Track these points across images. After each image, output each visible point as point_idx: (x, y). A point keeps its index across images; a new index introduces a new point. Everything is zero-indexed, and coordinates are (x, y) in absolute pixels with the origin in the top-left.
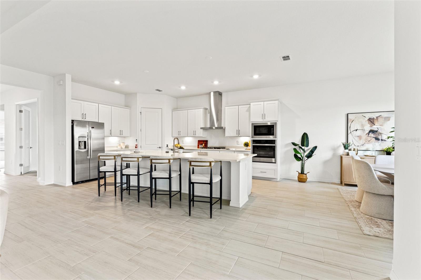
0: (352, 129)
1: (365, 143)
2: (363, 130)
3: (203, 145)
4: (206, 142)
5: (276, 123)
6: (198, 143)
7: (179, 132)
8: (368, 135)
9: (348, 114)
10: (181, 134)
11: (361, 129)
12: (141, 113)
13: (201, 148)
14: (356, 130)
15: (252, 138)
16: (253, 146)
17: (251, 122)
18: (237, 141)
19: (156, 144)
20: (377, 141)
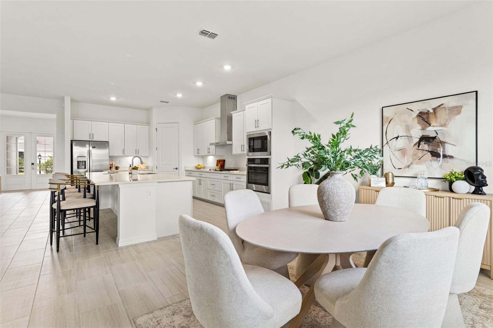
0: (390, 137)
1: (412, 164)
4: (224, 162)
6: (217, 164)
7: (198, 149)
9: (383, 107)
10: (200, 152)
11: (405, 135)
12: (156, 129)
14: (397, 138)
15: (247, 156)
17: (246, 133)
19: (173, 165)
20: (435, 158)
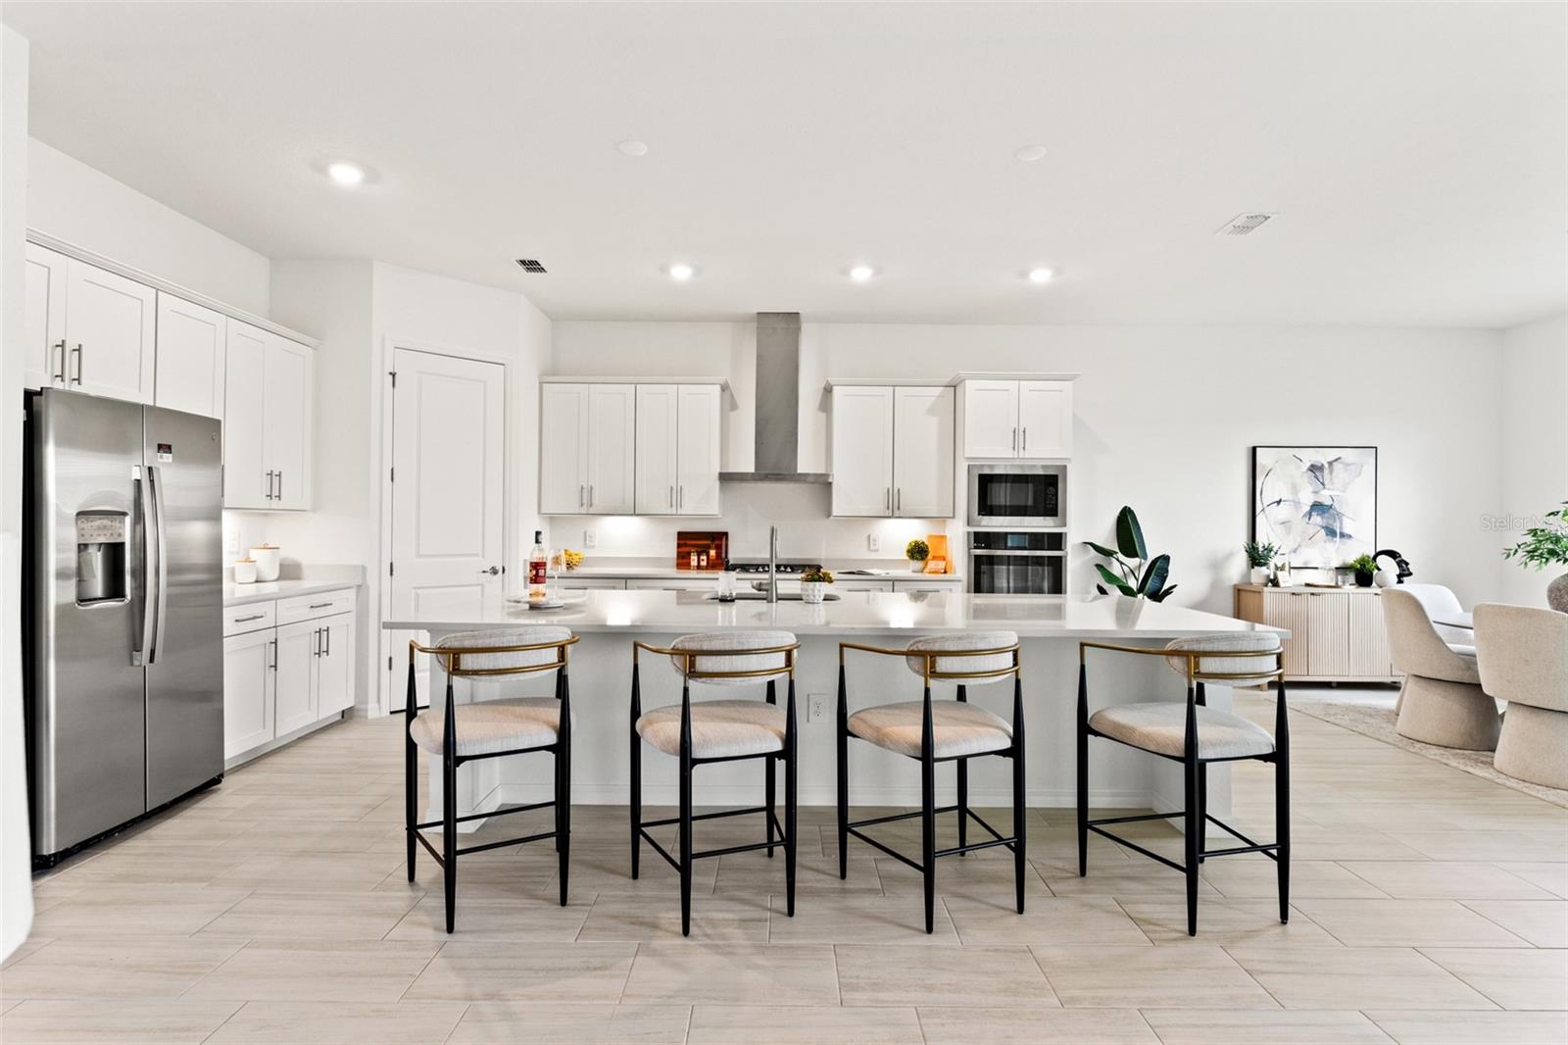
0: (1267, 502)
1: (1299, 546)
2: (1297, 504)
3: (713, 553)
4: (719, 539)
5: (1064, 469)
7: (583, 488)
8: (1309, 519)
10: (596, 501)
11: (1291, 498)
12: (393, 375)
13: (699, 567)
14: (1279, 502)
15: (969, 523)
16: (975, 556)
17: (968, 458)
19: (477, 555)
20: (1330, 537)
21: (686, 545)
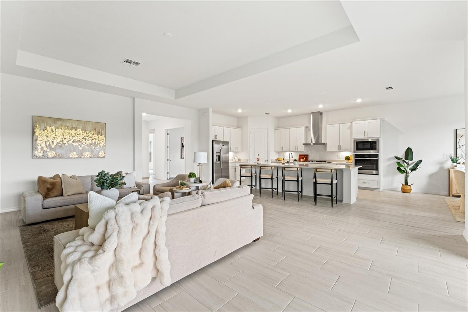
3: (304, 158)
4: (307, 156)
5: (378, 139)
6: (299, 157)
7: (281, 147)
9: (456, 130)
10: (283, 149)
12: (251, 132)
13: (302, 161)
15: (354, 152)
16: (355, 159)
17: (353, 138)
18: (338, 155)
19: (263, 158)
21: (300, 157)
